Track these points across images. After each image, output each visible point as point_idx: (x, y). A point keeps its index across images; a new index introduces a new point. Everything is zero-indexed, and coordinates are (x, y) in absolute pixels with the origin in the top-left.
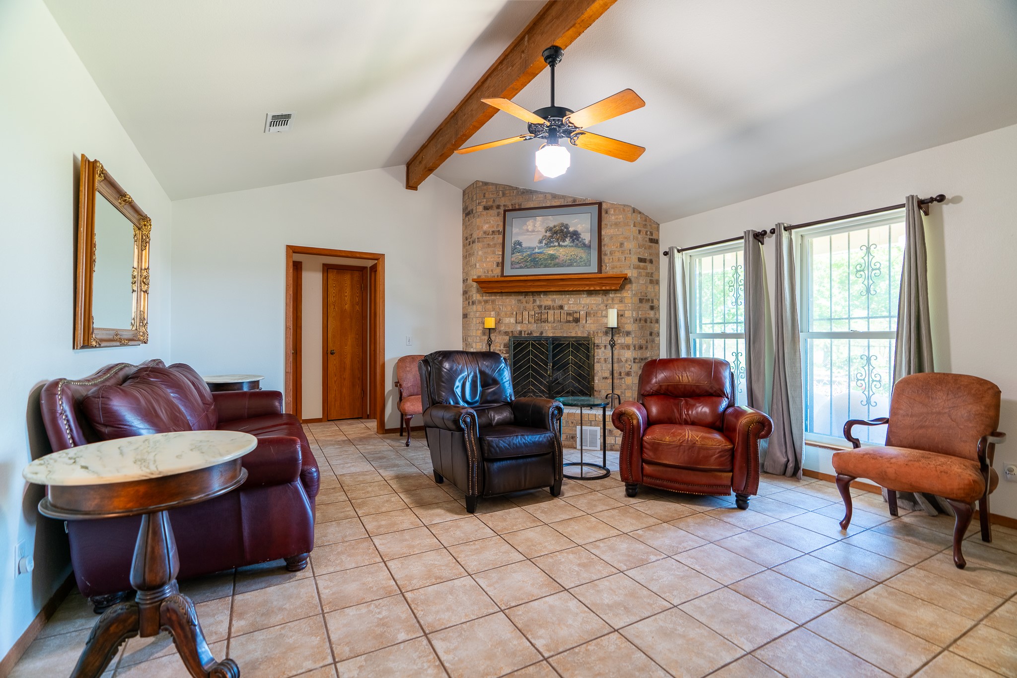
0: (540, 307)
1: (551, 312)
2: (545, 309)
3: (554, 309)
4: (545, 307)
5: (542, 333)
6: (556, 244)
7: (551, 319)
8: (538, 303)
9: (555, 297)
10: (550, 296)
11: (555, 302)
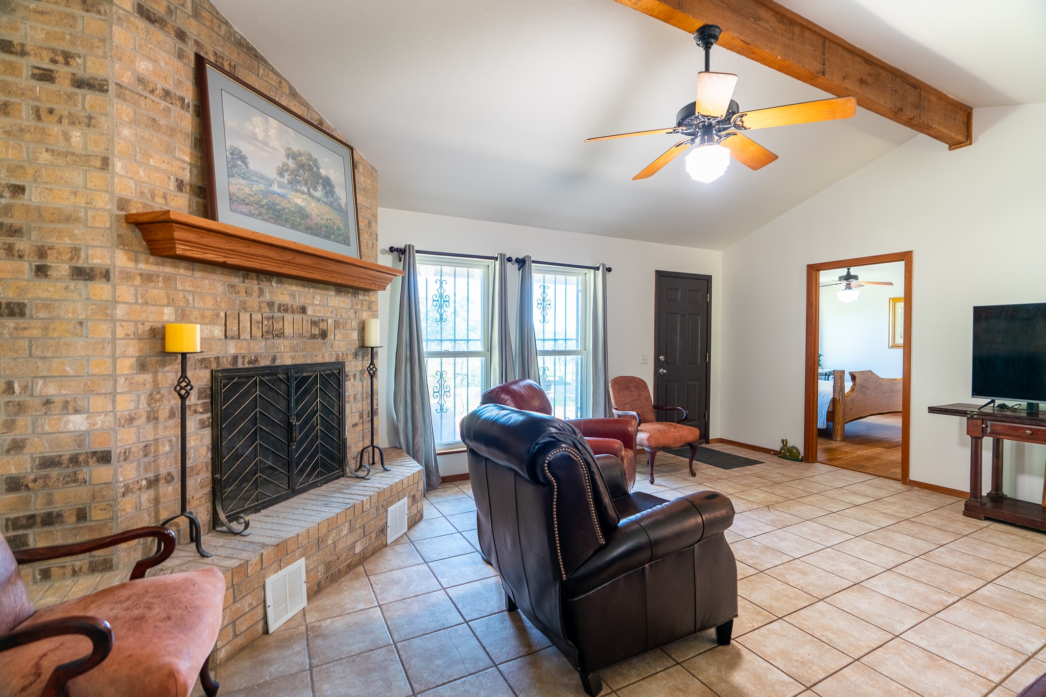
0: (271, 305)
1: (288, 317)
2: (279, 311)
3: (293, 312)
4: (280, 306)
5: (274, 359)
6: (305, 189)
7: (288, 331)
8: (267, 297)
9: (294, 288)
10: (287, 286)
11: (295, 299)
